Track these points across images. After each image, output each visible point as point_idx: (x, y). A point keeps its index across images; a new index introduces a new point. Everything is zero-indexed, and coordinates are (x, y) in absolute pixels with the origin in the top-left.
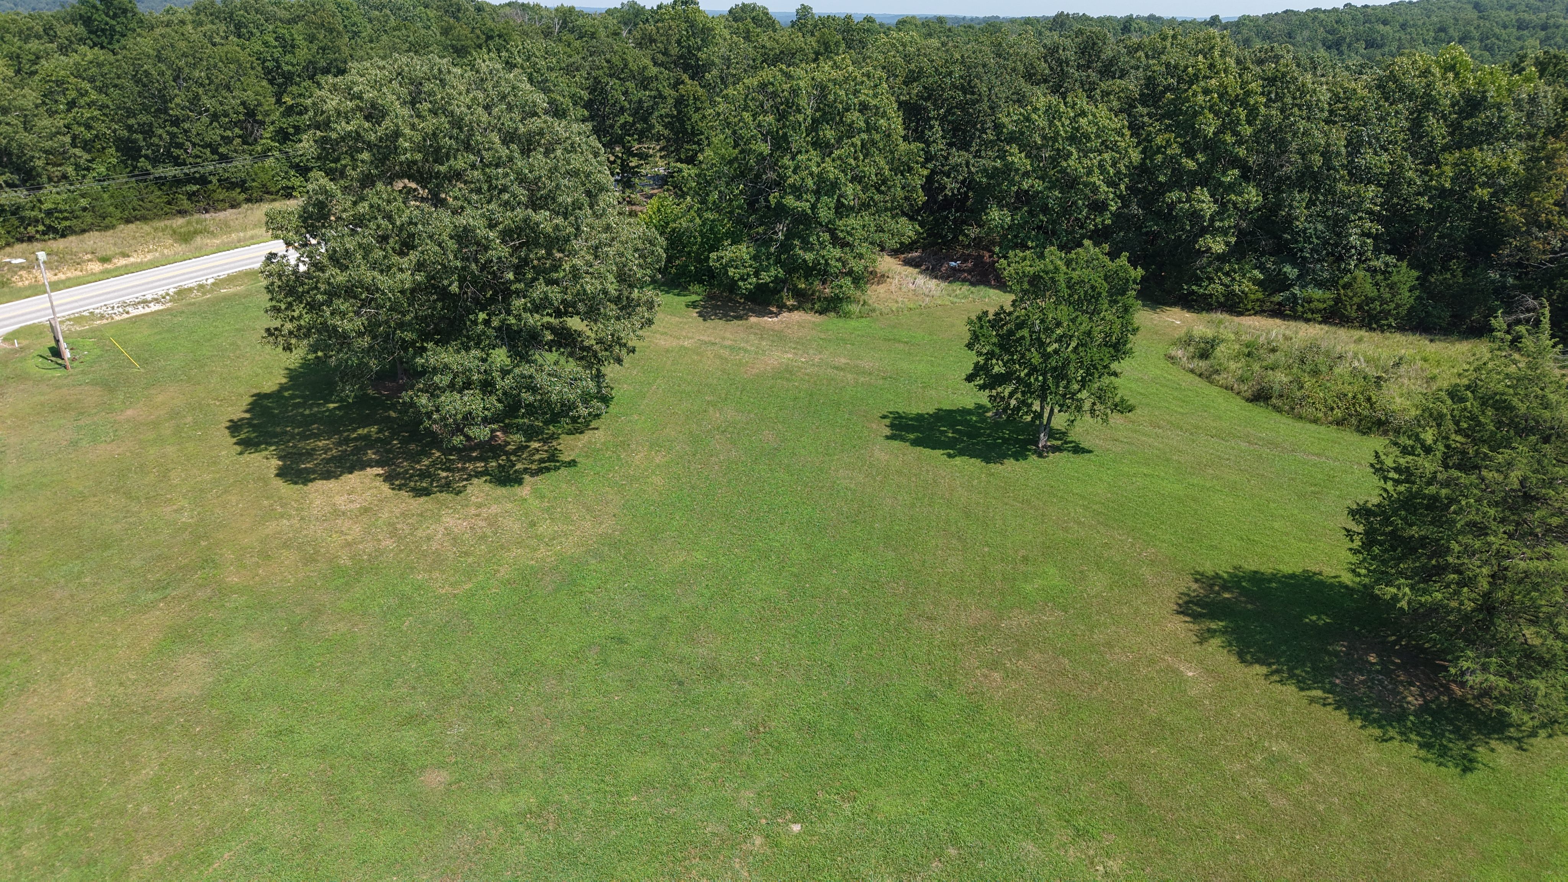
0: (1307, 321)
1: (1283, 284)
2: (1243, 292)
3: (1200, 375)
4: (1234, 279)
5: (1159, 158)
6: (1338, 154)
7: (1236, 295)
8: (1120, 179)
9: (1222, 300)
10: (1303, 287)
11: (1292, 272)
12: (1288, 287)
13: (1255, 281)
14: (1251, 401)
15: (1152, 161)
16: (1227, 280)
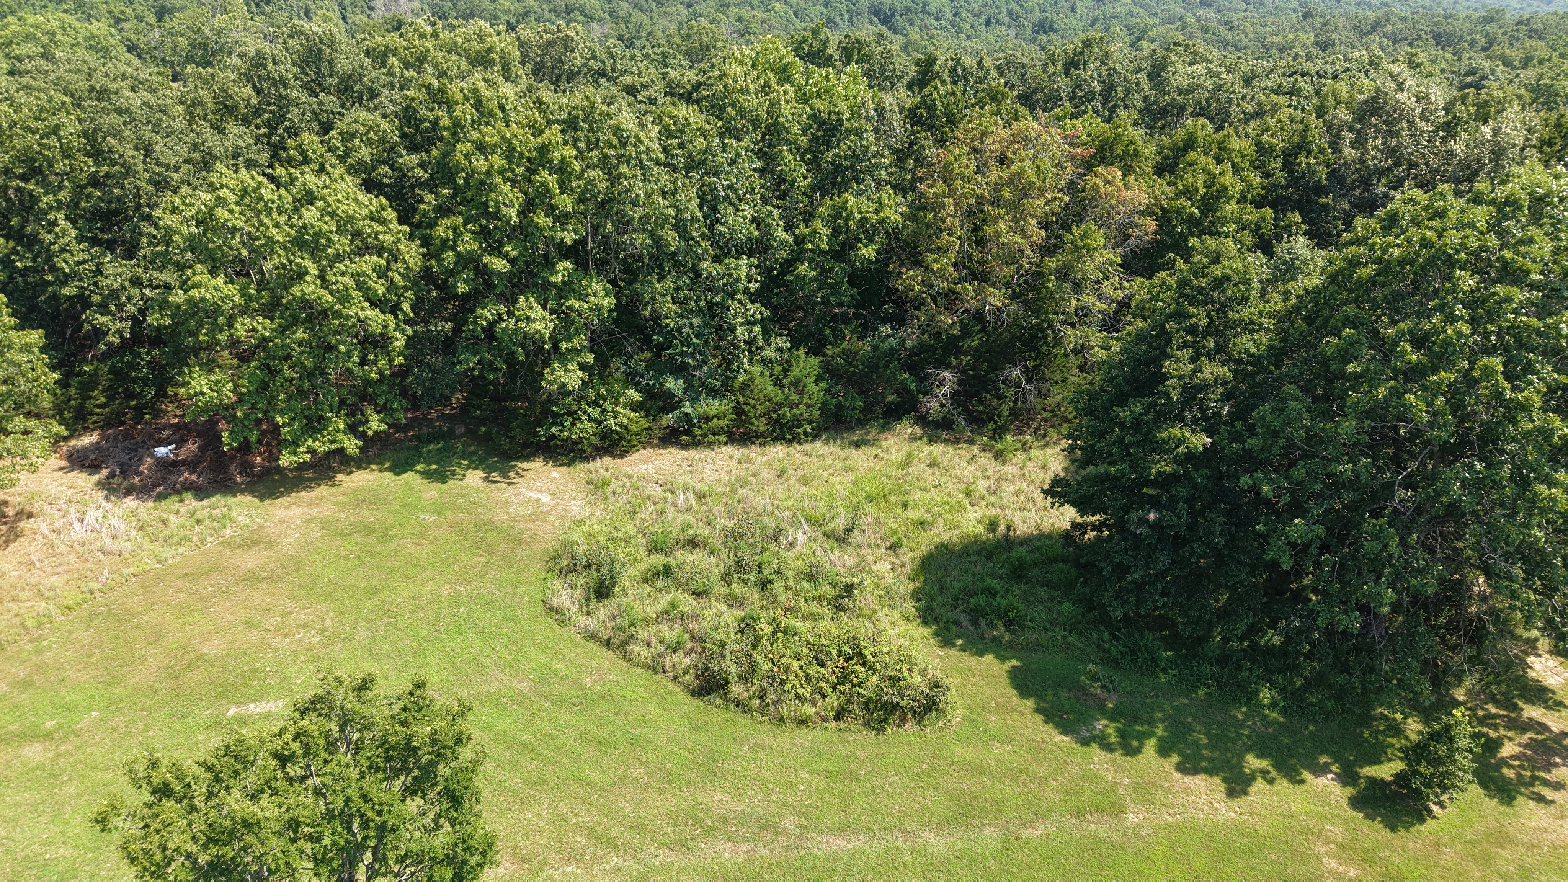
0: (710, 445)
1: (669, 403)
2: (621, 425)
3: (608, 643)
4: (604, 411)
5: (449, 257)
6: (694, 219)
7: (612, 431)
8: (399, 296)
9: (595, 440)
10: (694, 401)
11: (674, 384)
12: (678, 405)
13: (634, 407)
14: (700, 695)
15: (440, 261)
16: (595, 413)
